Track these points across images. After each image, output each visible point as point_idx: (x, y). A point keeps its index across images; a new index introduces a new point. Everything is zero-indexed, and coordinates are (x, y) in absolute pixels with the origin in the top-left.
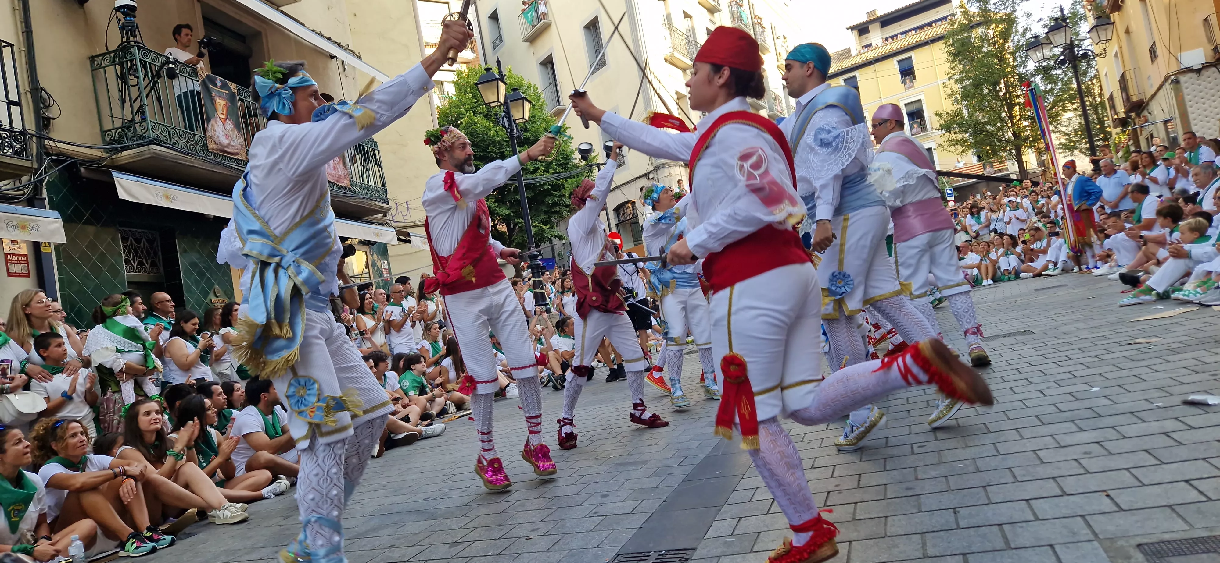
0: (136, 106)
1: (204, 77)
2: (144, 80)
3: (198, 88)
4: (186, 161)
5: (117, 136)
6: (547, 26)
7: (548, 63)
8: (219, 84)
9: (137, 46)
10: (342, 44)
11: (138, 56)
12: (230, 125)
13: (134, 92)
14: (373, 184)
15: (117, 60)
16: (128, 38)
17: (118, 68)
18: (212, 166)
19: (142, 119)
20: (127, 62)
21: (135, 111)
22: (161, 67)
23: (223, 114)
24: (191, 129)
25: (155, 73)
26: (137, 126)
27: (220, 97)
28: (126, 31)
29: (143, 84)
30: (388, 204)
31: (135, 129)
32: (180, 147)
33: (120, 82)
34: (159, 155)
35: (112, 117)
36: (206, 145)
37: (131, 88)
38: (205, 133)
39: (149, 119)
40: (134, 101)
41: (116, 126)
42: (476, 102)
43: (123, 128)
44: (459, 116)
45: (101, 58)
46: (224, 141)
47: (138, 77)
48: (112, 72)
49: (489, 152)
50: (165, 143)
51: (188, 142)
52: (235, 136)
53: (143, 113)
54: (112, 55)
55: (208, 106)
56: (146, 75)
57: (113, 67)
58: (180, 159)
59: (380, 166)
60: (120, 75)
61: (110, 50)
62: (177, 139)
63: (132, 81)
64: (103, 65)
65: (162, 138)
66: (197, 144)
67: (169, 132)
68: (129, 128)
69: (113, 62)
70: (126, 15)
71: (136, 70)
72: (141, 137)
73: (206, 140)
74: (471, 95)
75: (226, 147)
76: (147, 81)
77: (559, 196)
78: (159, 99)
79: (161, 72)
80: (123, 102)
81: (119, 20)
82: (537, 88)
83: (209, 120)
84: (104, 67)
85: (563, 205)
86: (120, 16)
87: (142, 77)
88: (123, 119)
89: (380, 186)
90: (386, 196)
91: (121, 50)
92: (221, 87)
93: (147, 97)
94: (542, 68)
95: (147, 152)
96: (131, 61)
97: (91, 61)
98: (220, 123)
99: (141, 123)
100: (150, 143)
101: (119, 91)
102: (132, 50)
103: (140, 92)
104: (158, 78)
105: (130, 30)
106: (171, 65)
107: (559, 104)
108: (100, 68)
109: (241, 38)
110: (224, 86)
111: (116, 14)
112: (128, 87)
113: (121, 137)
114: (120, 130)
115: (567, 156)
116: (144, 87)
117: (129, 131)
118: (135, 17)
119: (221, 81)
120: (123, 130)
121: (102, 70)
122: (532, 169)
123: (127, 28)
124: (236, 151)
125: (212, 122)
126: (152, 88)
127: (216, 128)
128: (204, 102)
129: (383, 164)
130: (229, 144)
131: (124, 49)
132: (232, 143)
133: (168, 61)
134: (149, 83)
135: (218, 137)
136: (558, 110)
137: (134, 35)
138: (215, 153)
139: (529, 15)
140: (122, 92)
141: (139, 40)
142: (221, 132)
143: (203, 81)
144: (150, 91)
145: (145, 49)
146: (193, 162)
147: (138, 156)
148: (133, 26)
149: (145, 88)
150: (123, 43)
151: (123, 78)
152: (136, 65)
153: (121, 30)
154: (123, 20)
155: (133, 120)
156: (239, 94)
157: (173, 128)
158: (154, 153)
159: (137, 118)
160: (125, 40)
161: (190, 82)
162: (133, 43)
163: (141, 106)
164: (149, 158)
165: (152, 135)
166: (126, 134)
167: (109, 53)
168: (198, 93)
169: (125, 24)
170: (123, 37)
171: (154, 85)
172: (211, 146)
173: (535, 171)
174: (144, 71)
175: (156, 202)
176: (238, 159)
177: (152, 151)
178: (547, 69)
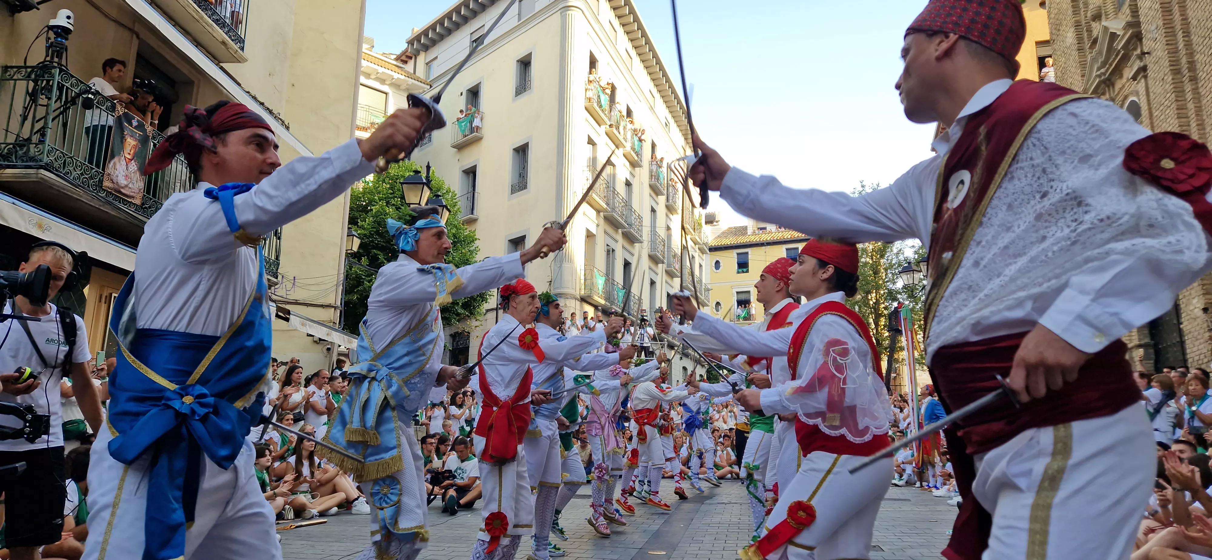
0: (38, 126)
1: (121, 113)
2: (55, 102)
3: (111, 121)
4: (74, 193)
5: (6, 151)
6: (479, 139)
7: (471, 173)
8: (135, 123)
9: (59, 68)
10: (273, 111)
11: (57, 78)
12: (134, 166)
13: (41, 112)
14: (266, 255)
15: (33, 76)
16: (52, 58)
17: (31, 84)
18: (101, 204)
19: (40, 141)
20: (43, 81)
21: (35, 130)
22: (78, 95)
23: (129, 154)
24: (91, 162)
25: (69, 99)
26: (32, 146)
27: (132, 136)
28: (52, 51)
29: (54, 106)
30: (277, 278)
31: (28, 149)
32: (71, 178)
33: (28, 99)
34: (46, 181)
35: (7, 131)
36: (101, 182)
37: (39, 107)
38: (103, 169)
39: (47, 142)
40: (38, 121)
41: (8, 141)
42: (391, 194)
43: (15, 145)
44: (371, 202)
45: (15, 70)
46: (122, 181)
47: (49, 99)
48: (22, 87)
49: (393, 245)
50: (57, 170)
51: (82, 174)
52: (135, 179)
53: (43, 135)
54: (29, 70)
55: (116, 143)
56: (59, 98)
57: (25, 82)
58: (68, 191)
59: (279, 238)
60: (30, 91)
61: (28, 64)
62: (71, 169)
63: (43, 100)
64: (15, 77)
65: (56, 165)
66: (91, 178)
67: (65, 161)
68: (21, 146)
69: (28, 77)
70: (57, 35)
71: (50, 91)
72: (32, 159)
73: (103, 176)
74: (388, 186)
75: (123, 188)
76: (58, 104)
78: (65, 125)
79: (77, 100)
80: (25, 118)
81: (49, 39)
82: (456, 195)
83: (113, 157)
84: (16, 80)
85: (454, 313)
86: (52, 35)
87: (54, 99)
88: (18, 135)
89: (273, 258)
90: (277, 269)
91: (41, 68)
92: (136, 128)
93: (53, 120)
94: (464, 175)
95: (35, 175)
96: (48, 81)
97: (2, 70)
98: (124, 163)
99: (37, 144)
100: (41, 167)
101: (24, 107)
102: (53, 71)
103: (47, 113)
104: (72, 105)
105: (58, 51)
106: (90, 96)
107: (472, 213)
108: (11, 79)
109: (172, 82)
110: (140, 127)
111: (48, 32)
112: (36, 106)
113: (10, 153)
114: (11, 146)
116: (53, 109)
117: (21, 150)
118: (67, 39)
119: (138, 121)
120: (14, 147)
121: (12, 82)
123: (54, 49)
124: (132, 194)
125: (116, 159)
126: (61, 113)
127: (118, 166)
128: (114, 137)
129: (283, 237)
130: (126, 186)
131: (44, 69)
132: (130, 186)
133: (88, 91)
134: (60, 108)
135: (117, 176)
136: (470, 218)
137: (60, 56)
138: (108, 191)
139: (463, 124)
140: (26, 108)
141: (64, 62)
142: (122, 172)
143: (119, 118)
144: (58, 116)
145: (67, 73)
146: (81, 196)
147: (22, 177)
148: (62, 48)
149: (54, 111)
150: (45, 61)
151: (33, 96)
152: (52, 86)
153: (48, 48)
154: (52, 40)
155: (29, 140)
156: (154, 138)
157: (71, 157)
158: (42, 178)
159: (35, 138)
160: (48, 59)
161: (104, 114)
162: (56, 65)
163: (43, 128)
164: (34, 181)
165: (46, 160)
166: (17, 152)
167: (26, 67)
168: (110, 128)
169: (54, 44)
170: (47, 56)
171: (65, 110)
172: (107, 184)
174: (58, 94)
175: (27, 229)
176: (131, 202)
177: (40, 176)
178: (469, 178)
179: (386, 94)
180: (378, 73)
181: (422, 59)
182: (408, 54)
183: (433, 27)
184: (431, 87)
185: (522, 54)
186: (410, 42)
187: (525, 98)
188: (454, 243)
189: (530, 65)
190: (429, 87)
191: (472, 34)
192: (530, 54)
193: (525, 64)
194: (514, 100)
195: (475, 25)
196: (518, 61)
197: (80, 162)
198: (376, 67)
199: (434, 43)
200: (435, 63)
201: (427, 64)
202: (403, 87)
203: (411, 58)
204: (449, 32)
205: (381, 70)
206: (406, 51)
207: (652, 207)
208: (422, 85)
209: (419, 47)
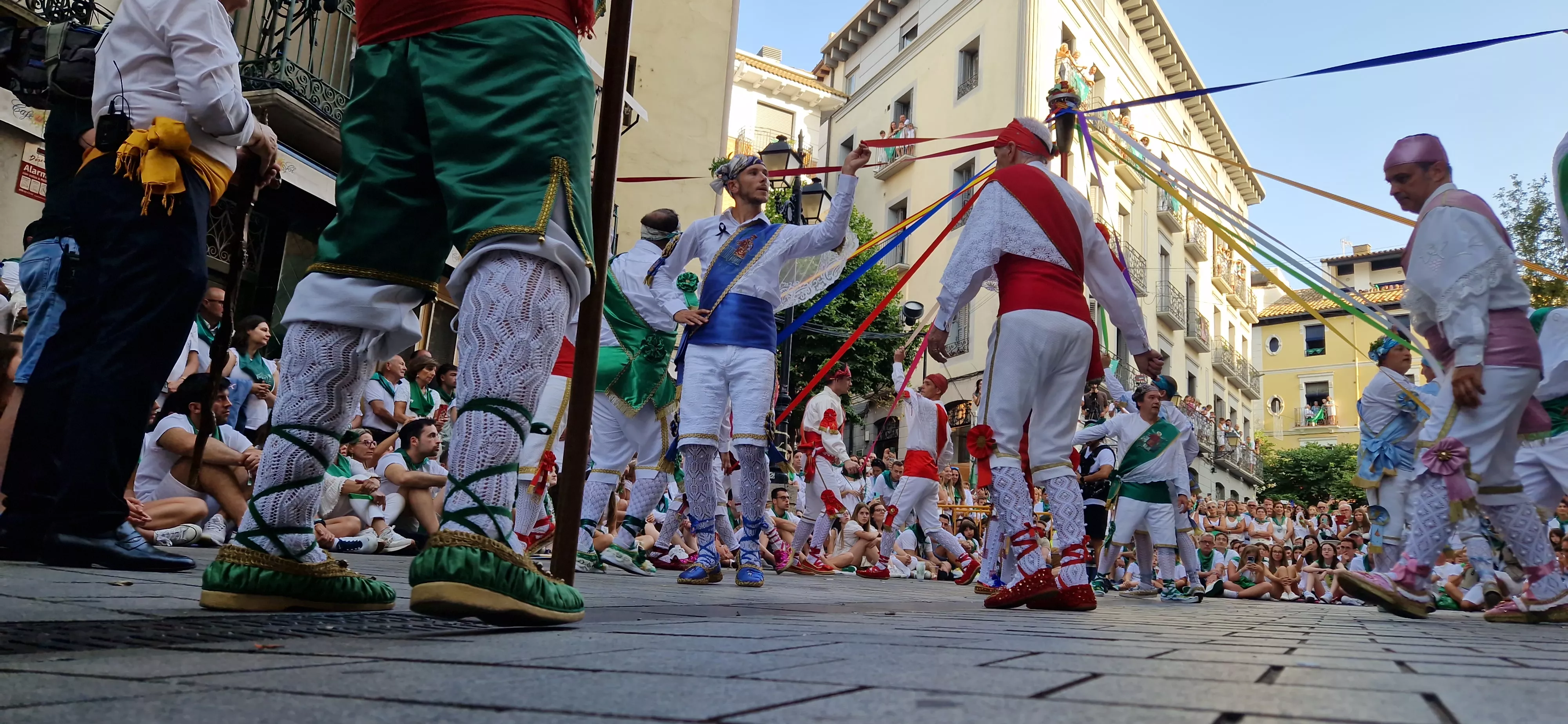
4: (323, 127)
6: (909, 164)
7: (900, 208)
19: (279, 55)
21: (273, 46)
26: (270, 62)
31: (267, 67)
32: (320, 107)
34: (285, 103)
39: (287, 57)
43: (253, 62)
51: (335, 105)
53: (283, 48)
58: (315, 123)
62: (320, 96)
63: (286, 8)
65: (298, 87)
67: (311, 84)
68: (260, 64)
72: (271, 78)
77: (864, 363)
78: (312, 42)
80: (265, 32)
82: (871, 225)
85: (866, 377)
88: (257, 52)
94: (892, 214)
95: (270, 97)
99: (275, 60)
100: (277, 85)
103: (289, 23)
107: (902, 261)
112: (276, 16)
114: (249, 65)
115: (887, 314)
117: (259, 68)
120: (253, 66)
122: (837, 320)
136: (899, 268)
155: (267, 55)
157: (318, 81)
158: (278, 100)
159: (274, 55)
165: (284, 77)
173: (839, 324)
177: (276, 96)
178: (897, 217)
179: (792, 113)
180: (781, 87)
181: (840, 72)
182: (824, 67)
183: (853, 27)
184: (848, 100)
185: (965, 40)
186: (826, 52)
187: (971, 98)
188: (868, 286)
189: (977, 56)
190: (845, 101)
191: (902, 27)
192: (977, 40)
193: (970, 53)
194: (955, 104)
195: (905, 15)
196: (961, 51)
197: (332, 89)
198: (779, 79)
199: (856, 47)
200: (857, 74)
201: (847, 77)
202: (813, 104)
203: (827, 73)
204: (874, 29)
205: (785, 82)
206: (821, 64)
207: (1162, 248)
208: (838, 98)
209: (837, 56)
